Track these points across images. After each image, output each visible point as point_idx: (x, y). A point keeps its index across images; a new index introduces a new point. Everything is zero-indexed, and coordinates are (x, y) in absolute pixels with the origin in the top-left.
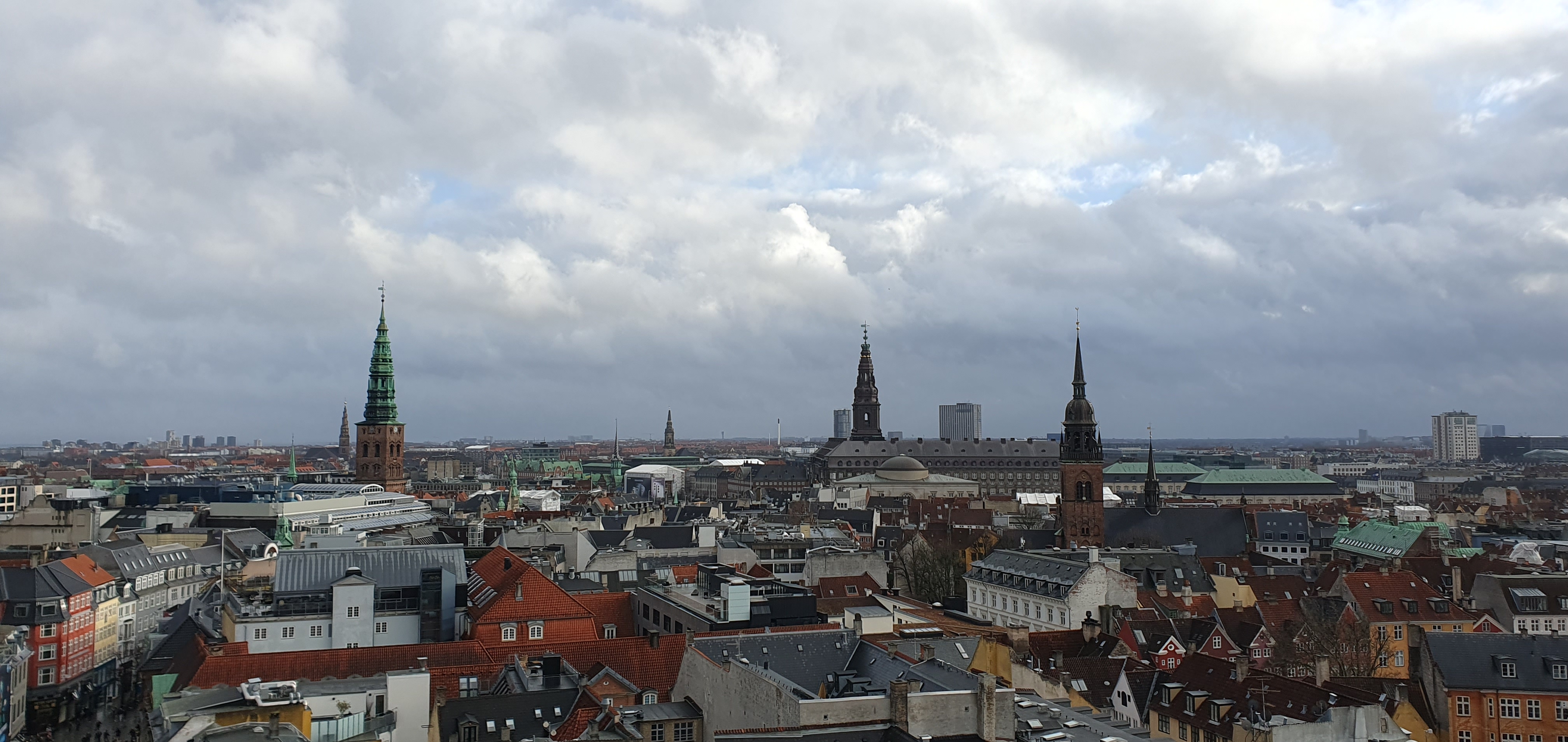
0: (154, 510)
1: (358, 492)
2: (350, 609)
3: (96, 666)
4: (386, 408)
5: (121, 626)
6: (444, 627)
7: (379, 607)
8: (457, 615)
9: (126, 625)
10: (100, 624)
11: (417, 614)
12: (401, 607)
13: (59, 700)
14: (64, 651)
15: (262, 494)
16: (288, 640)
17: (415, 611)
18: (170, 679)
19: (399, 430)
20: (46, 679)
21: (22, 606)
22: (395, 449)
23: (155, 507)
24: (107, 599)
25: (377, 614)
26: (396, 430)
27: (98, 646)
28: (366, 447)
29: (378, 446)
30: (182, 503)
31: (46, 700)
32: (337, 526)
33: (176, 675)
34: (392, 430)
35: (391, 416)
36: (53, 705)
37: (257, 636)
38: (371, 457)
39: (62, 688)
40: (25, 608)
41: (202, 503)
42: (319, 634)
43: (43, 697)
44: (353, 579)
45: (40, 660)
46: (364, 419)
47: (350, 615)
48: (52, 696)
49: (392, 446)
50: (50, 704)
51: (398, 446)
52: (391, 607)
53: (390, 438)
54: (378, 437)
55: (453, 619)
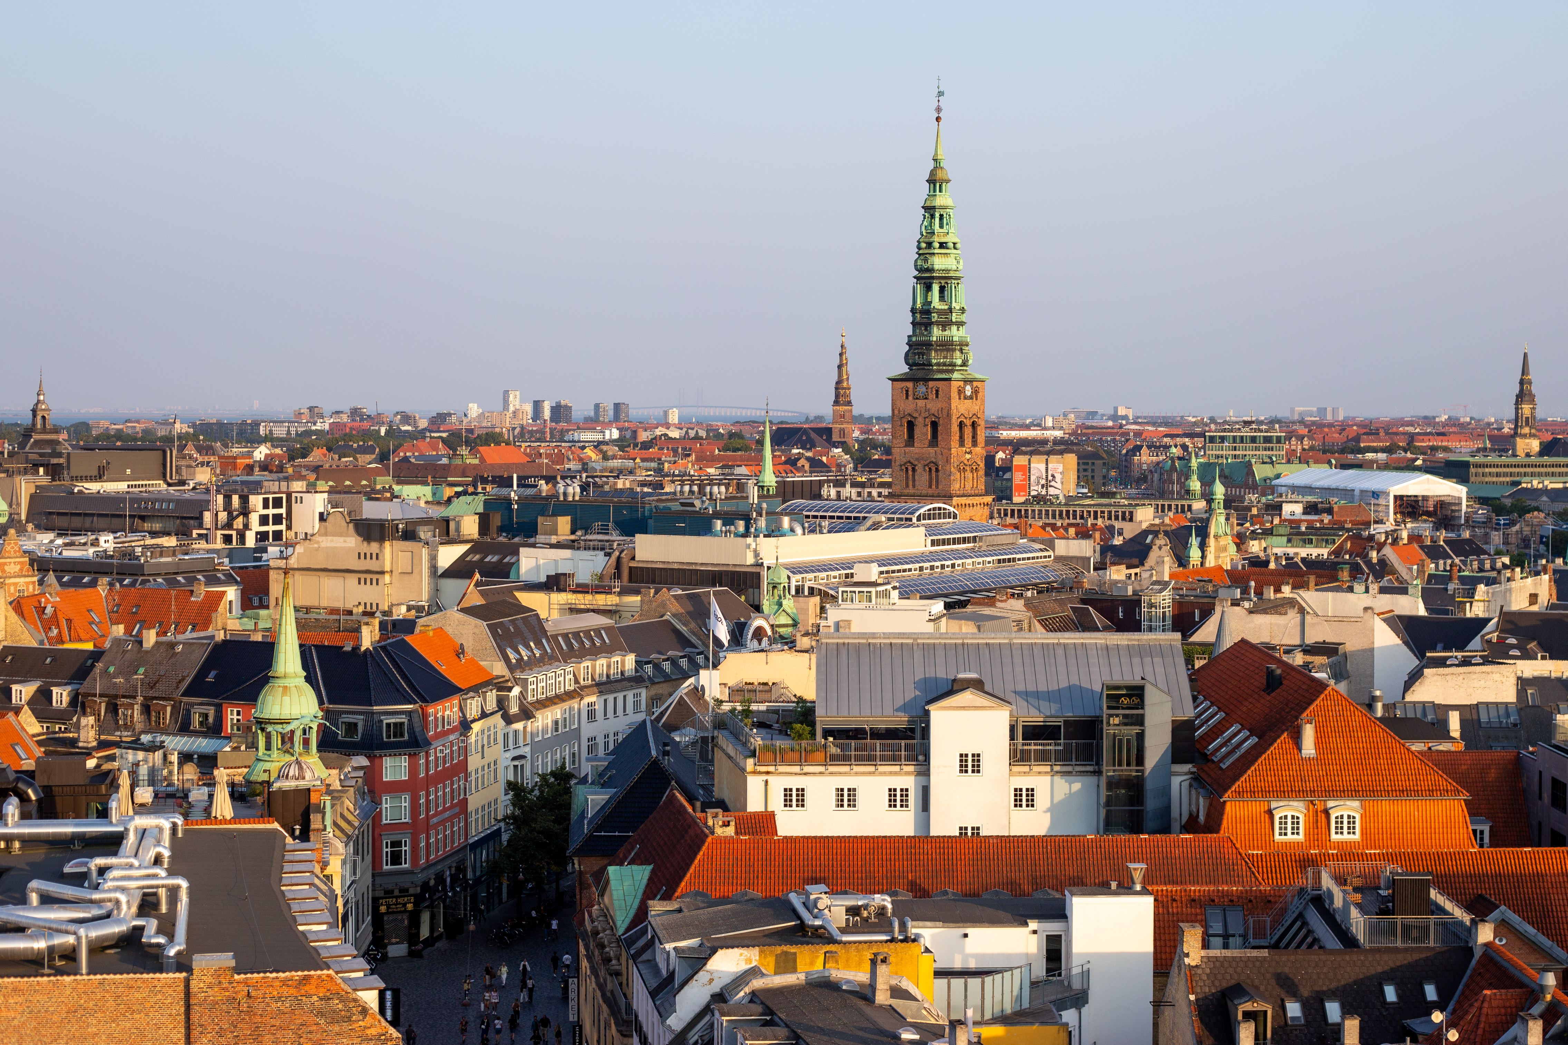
0: (533, 546)
1: (910, 520)
2: (963, 757)
3: (471, 841)
4: (947, 346)
5: (506, 768)
6: (1151, 804)
7: (1018, 757)
8: (1176, 781)
9: (516, 767)
10: (474, 762)
11: (1094, 773)
12: (1064, 757)
13: (419, 900)
14: (423, 809)
15: (729, 519)
16: (846, 814)
17: (1090, 768)
18: (641, 874)
19: (976, 392)
20: (396, 858)
21: (351, 719)
22: (968, 431)
23: (532, 540)
24: (484, 715)
25: (1015, 769)
26: (968, 390)
27: (475, 801)
28: (911, 426)
29: (934, 425)
30: (579, 533)
31: (397, 897)
32: (889, 587)
33: (650, 868)
34: (960, 392)
35: (959, 362)
36: (410, 907)
37: (788, 803)
38: (921, 448)
39: (421, 877)
40: (356, 725)
41: (615, 537)
42: (904, 804)
43: (392, 892)
44: (968, 697)
45: (384, 822)
46: (905, 369)
47: (963, 769)
48: (407, 890)
49: (961, 425)
50: (404, 905)
51: (974, 425)
52: (1043, 757)
53: (960, 408)
54: (933, 406)
55: (1166, 791)
